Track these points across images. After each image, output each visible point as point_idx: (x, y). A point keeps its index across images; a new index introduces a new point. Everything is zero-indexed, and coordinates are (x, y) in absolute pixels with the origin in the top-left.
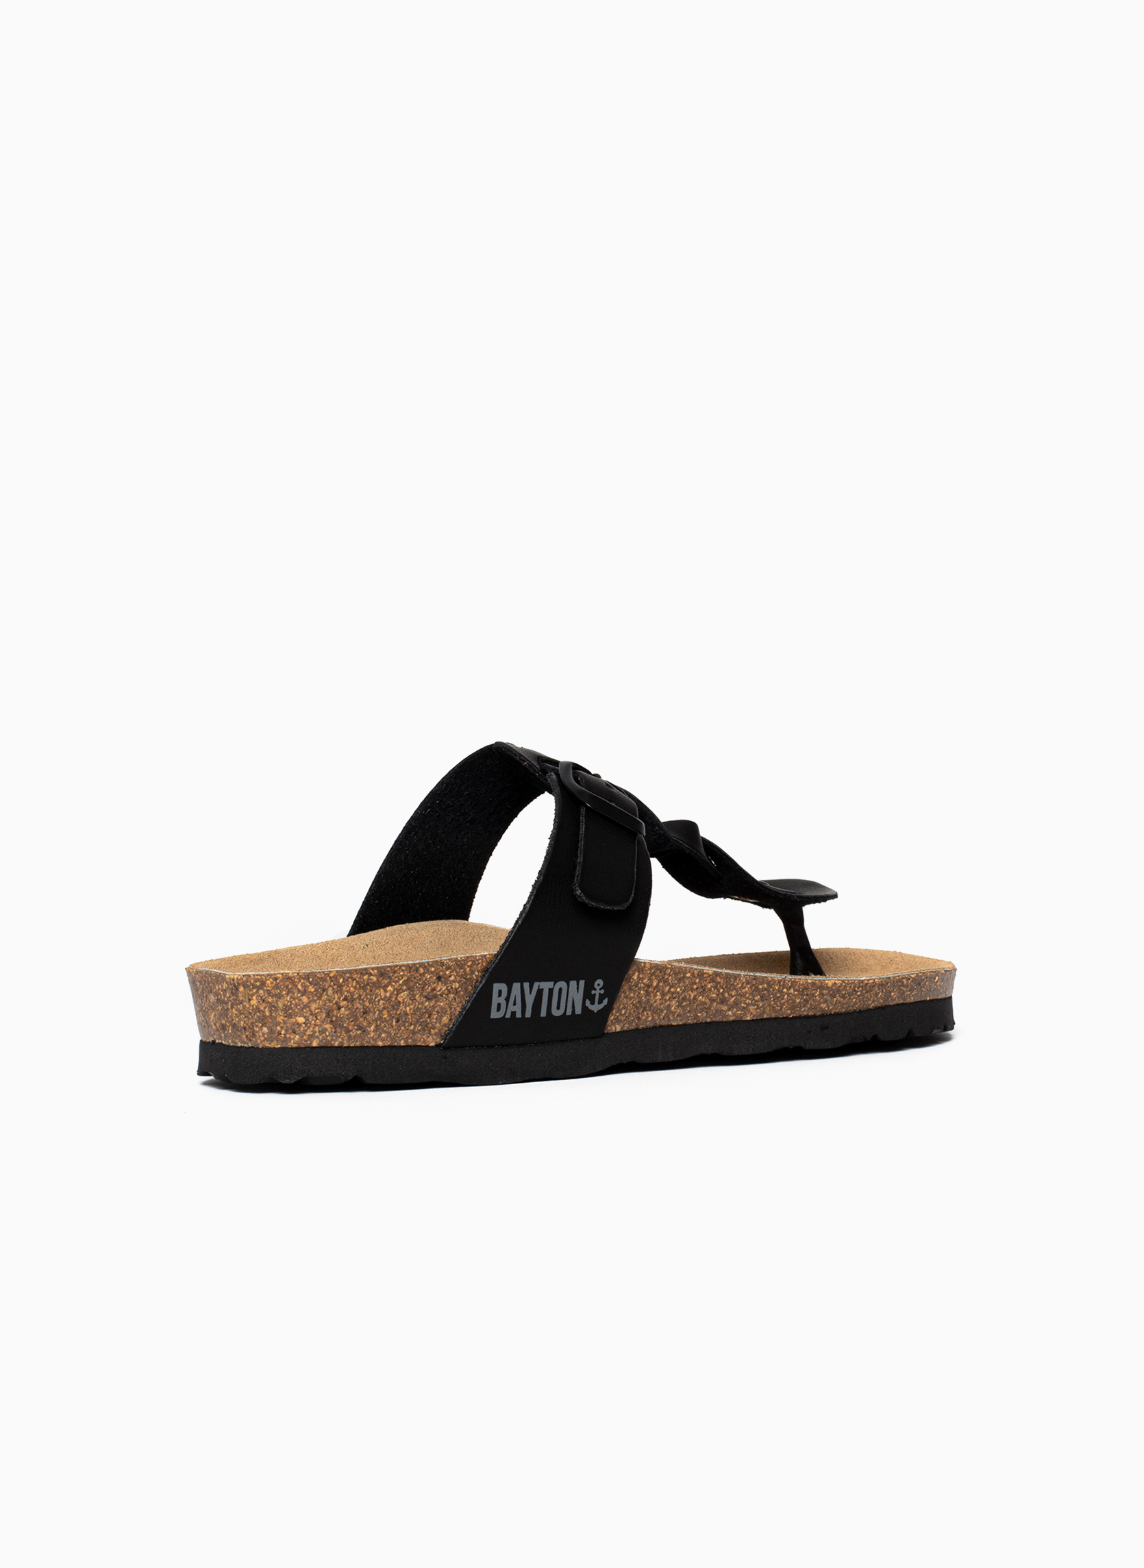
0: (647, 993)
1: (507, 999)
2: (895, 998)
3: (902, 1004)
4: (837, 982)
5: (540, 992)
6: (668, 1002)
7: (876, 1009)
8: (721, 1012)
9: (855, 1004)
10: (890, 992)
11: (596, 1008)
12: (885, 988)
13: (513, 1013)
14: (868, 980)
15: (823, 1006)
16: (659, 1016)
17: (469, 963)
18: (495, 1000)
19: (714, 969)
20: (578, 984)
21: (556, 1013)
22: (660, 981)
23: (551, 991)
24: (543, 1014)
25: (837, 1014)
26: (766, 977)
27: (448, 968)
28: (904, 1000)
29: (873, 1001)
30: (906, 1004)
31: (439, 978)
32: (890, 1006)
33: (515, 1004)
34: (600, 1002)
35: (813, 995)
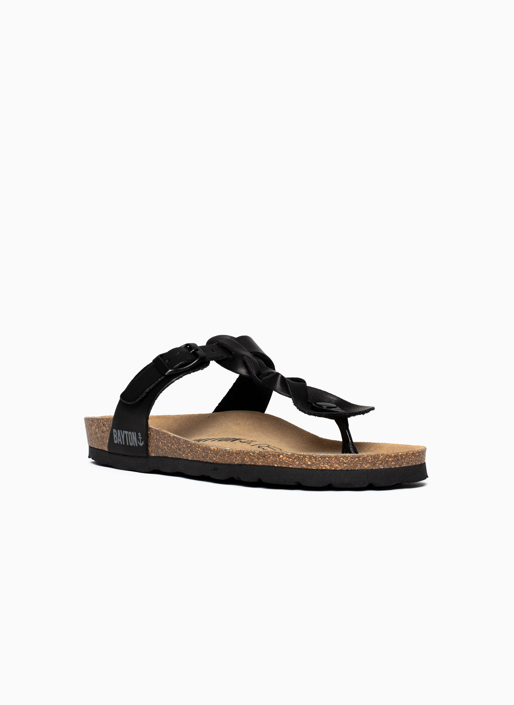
0: (157, 442)
1: (117, 436)
2: (247, 461)
3: (254, 465)
4: (215, 448)
5: (125, 434)
6: (164, 447)
7: (238, 464)
8: (180, 454)
9: (227, 460)
10: (244, 458)
11: (141, 444)
12: (240, 455)
13: (120, 442)
14: (229, 450)
15: (215, 459)
16: (163, 452)
17: (109, 420)
18: (115, 436)
19: (174, 435)
20: (134, 434)
21: (131, 444)
22: (159, 437)
23: (128, 435)
24: (128, 444)
25: (222, 464)
26: (189, 441)
27: (105, 421)
28: (255, 463)
29: (236, 461)
30: (256, 465)
31: (104, 425)
32: (246, 465)
33: (119, 439)
34: (142, 443)
35: (208, 453)
